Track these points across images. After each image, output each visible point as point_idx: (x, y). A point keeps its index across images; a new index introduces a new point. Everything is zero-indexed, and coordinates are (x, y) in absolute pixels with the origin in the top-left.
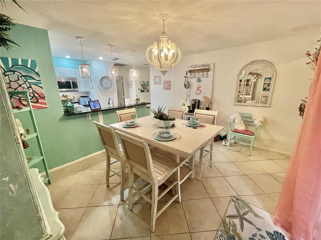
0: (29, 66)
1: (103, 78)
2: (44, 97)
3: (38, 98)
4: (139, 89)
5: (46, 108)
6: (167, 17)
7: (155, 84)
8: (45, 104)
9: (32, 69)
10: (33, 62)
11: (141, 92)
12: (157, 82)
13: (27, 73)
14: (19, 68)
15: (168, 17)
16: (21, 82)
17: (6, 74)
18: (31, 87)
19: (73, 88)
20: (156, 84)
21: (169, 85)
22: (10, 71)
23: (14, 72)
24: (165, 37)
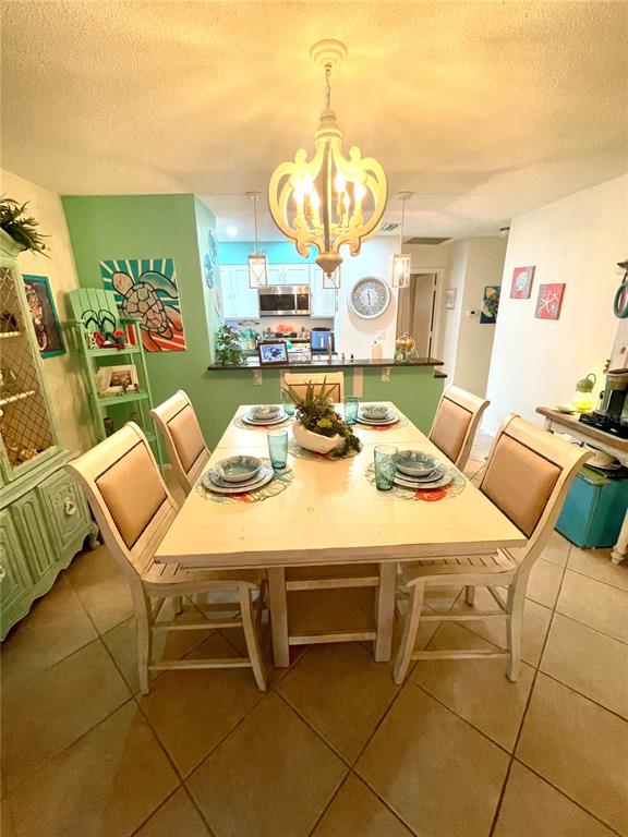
0: (163, 272)
1: (362, 283)
2: (182, 330)
3: (174, 330)
4: (473, 313)
5: (184, 350)
6: (340, 55)
7: (511, 297)
8: (182, 342)
9: (167, 277)
10: (169, 262)
11: (482, 322)
12: (520, 288)
13: (160, 284)
14: (150, 277)
15: (343, 51)
16: (151, 301)
17: (135, 288)
18: (163, 310)
19: (299, 308)
20: (516, 298)
21: (558, 300)
22: (140, 283)
23: (144, 283)
24: (337, 135)
